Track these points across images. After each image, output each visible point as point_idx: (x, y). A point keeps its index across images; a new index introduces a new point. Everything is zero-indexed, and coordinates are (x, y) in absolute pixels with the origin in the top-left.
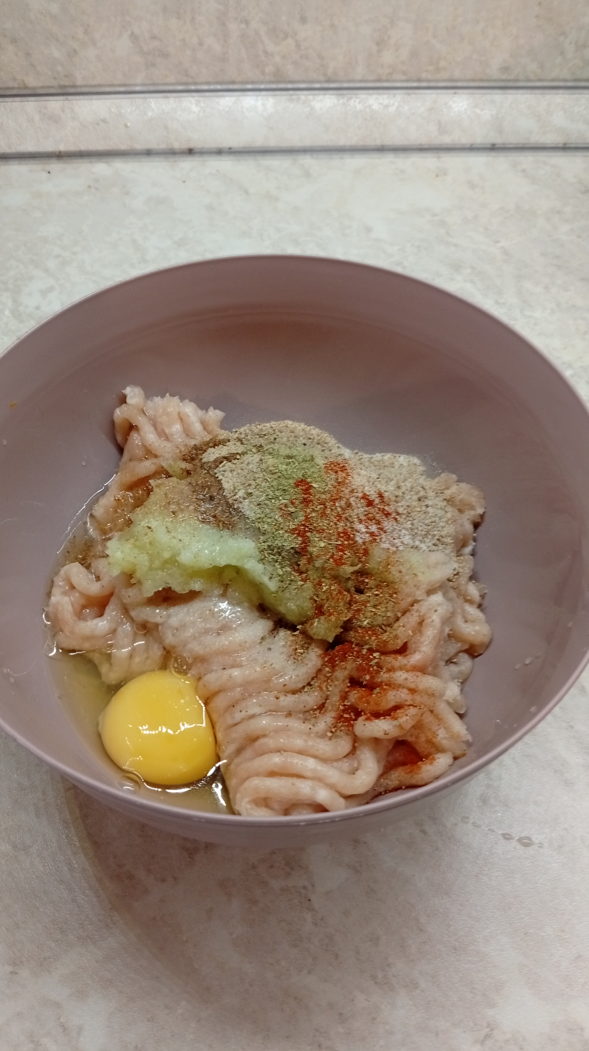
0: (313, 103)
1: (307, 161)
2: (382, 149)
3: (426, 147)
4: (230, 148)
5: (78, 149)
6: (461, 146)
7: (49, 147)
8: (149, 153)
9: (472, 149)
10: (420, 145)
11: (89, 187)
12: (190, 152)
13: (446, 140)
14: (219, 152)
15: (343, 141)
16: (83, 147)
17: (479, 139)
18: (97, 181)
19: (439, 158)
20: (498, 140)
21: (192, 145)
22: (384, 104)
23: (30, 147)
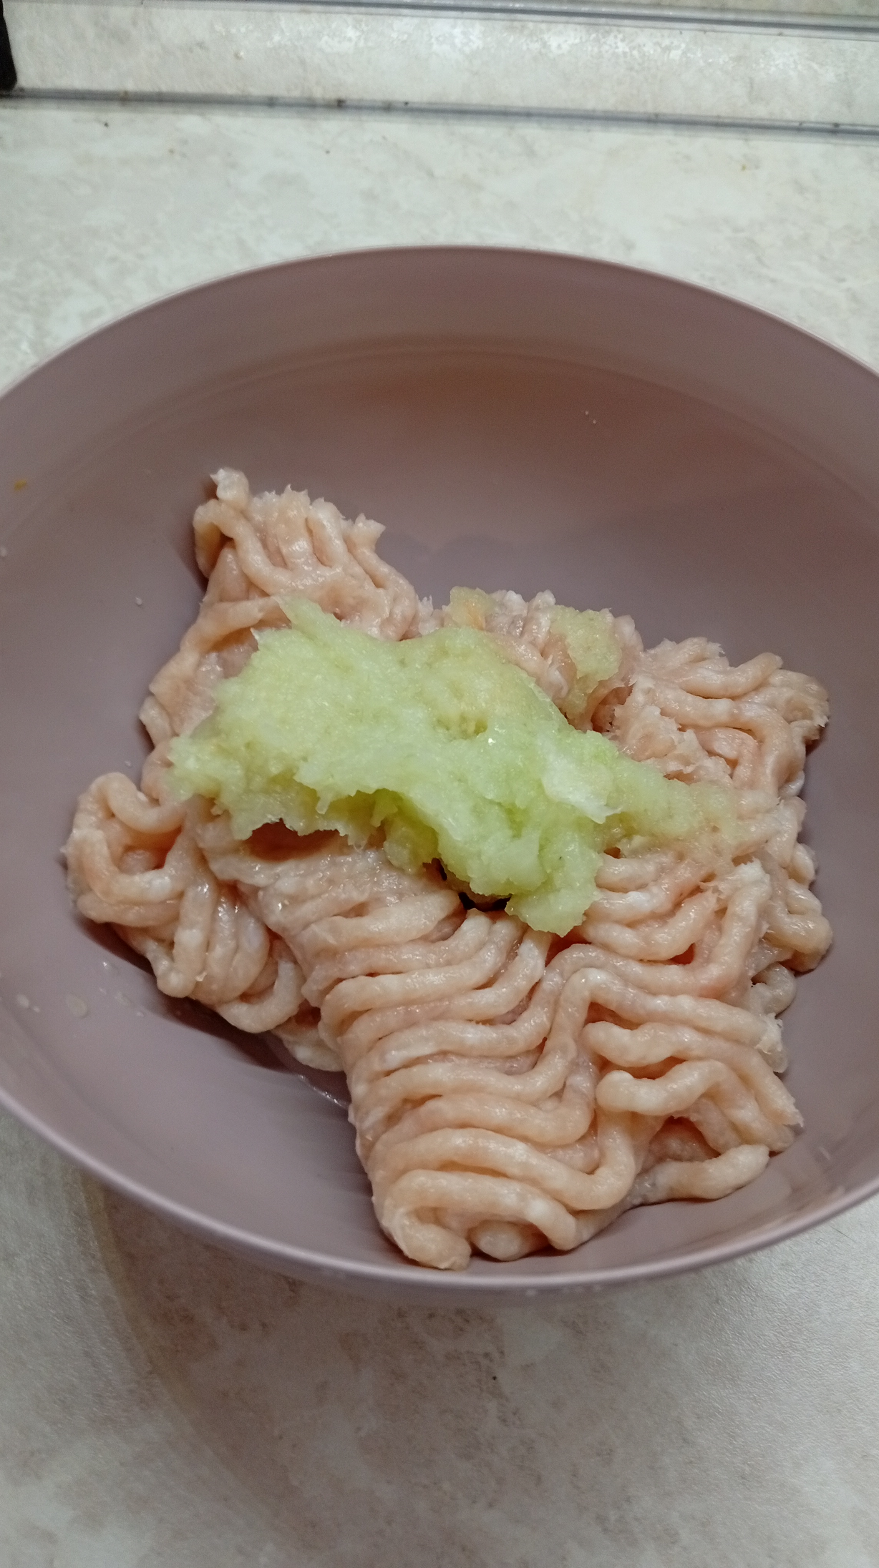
0: (546, 37)
1: (531, 131)
2: (654, 120)
3: (727, 121)
4: (406, 103)
5: (157, 90)
6: (784, 124)
7: (108, 83)
8: (271, 103)
9: (800, 129)
10: (719, 117)
11: (172, 151)
12: (340, 105)
13: (761, 112)
14: (388, 108)
15: (591, 104)
16: (165, 86)
17: (814, 115)
18: (185, 142)
19: (746, 140)
20: (845, 118)
21: (343, 94)
22: (663, 46)
23: (77, 82)
